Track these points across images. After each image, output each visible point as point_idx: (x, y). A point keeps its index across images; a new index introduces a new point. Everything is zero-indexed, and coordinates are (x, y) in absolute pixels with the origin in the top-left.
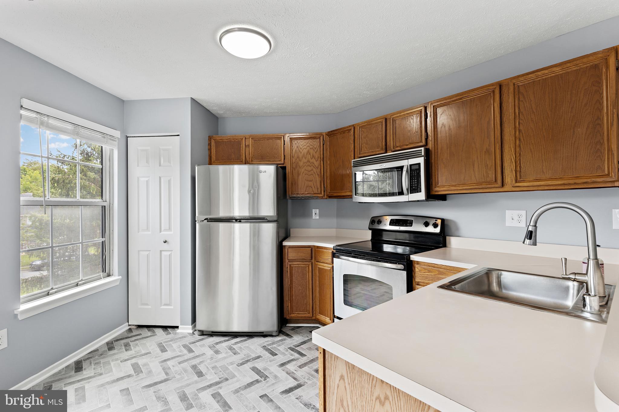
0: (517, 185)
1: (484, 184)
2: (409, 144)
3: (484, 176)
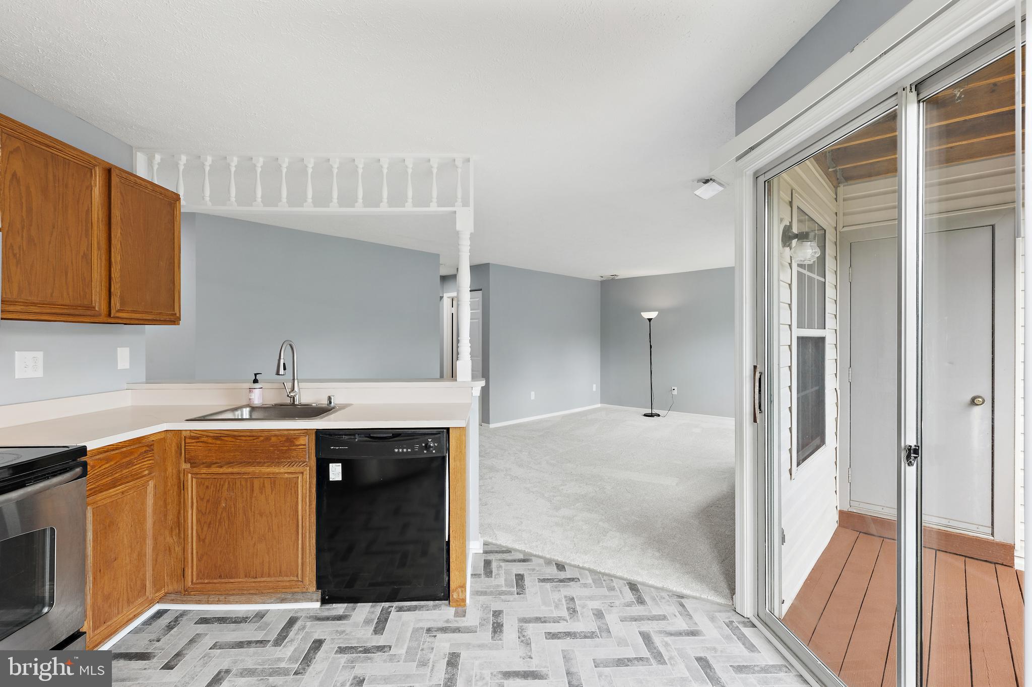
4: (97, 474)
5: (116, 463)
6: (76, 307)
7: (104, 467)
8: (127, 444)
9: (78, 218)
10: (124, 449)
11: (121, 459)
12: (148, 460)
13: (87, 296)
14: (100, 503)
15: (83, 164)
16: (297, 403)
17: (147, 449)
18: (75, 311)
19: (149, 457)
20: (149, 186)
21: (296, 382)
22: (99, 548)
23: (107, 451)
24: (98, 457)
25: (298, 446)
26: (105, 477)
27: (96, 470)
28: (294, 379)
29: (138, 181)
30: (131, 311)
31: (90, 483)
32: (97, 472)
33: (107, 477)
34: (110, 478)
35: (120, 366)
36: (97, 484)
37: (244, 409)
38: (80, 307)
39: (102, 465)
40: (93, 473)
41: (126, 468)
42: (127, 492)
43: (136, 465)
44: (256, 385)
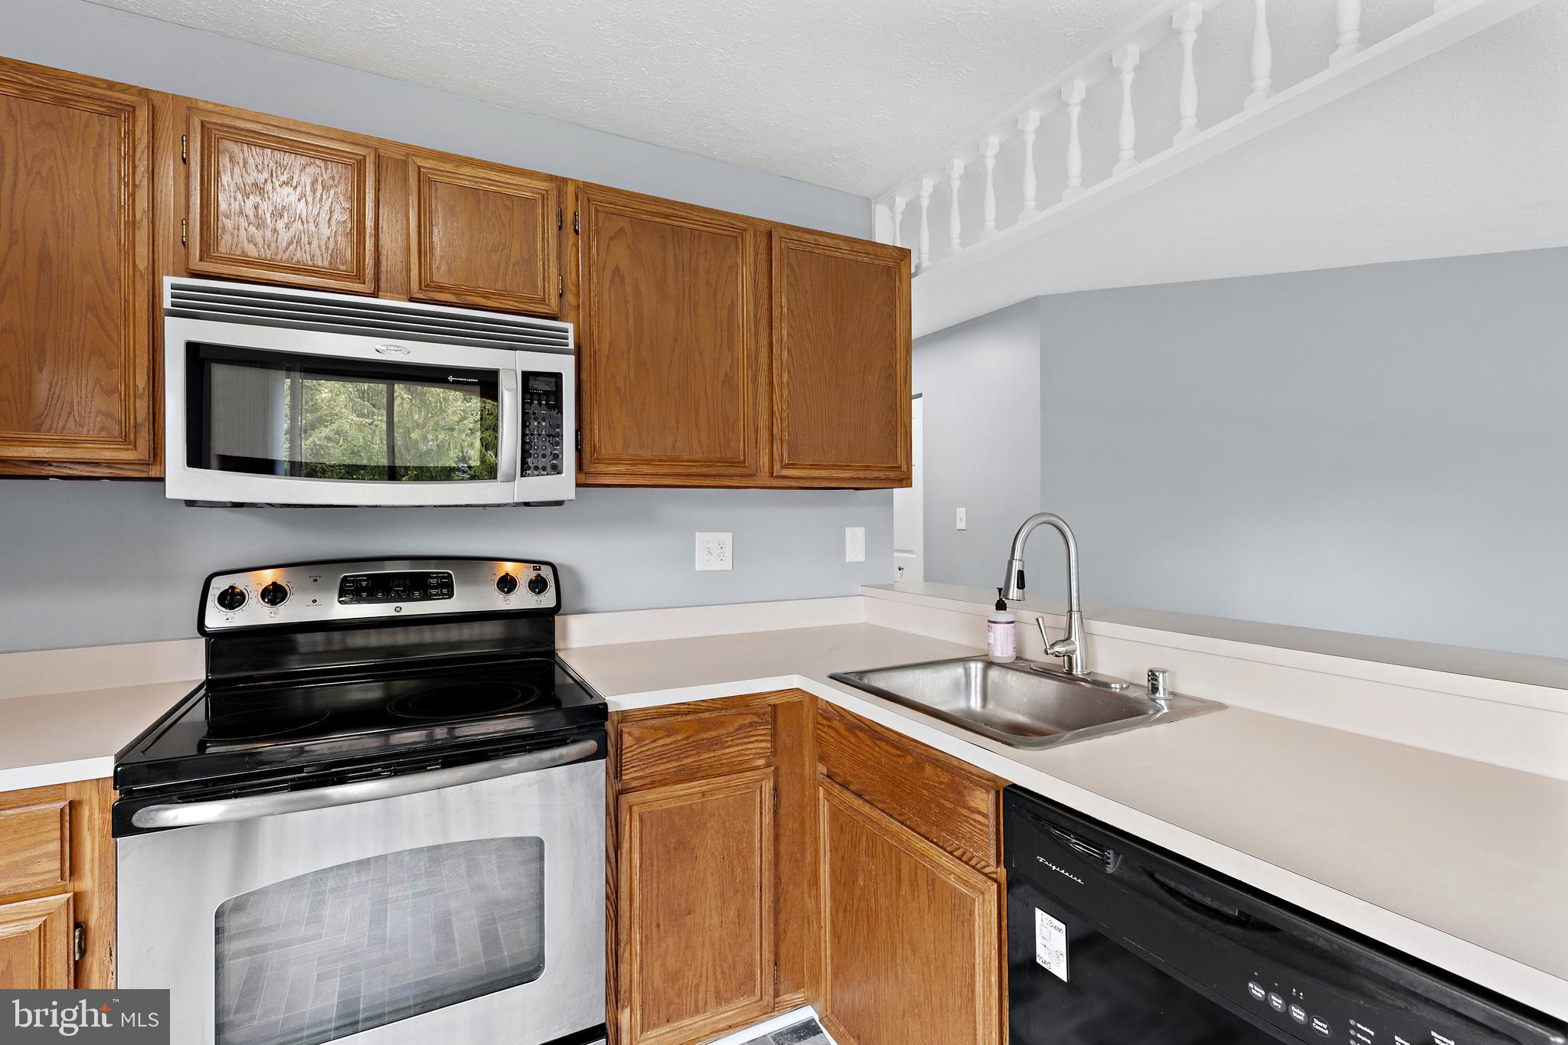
0: (784, 474)
1: (719, 464)
2: (494, 294)
3: (720, 445)
4: (648, 753)
5: (687, 738)
6: (713, 463)
7: (661, 742)
8: (717, 706)
9: (716, 320)
10: (706, 715)
11: (698, 733)
12: (757, 741)
13: (731, 444)
14: (655, 807)
15: (721, 232)
16: (1078, 671)
17: (756, 719)
18: (709, 469)
19: (759, 735)
20: (842, 244)
21: (1075, 616)
22: (655, 885)
23: (672, 714)
24: (650, 723)
25: (973, 812)
26: (665, 760)
27: (646, 745)
28: (1071, 611)
29: (821, 240)
30: (811, 465)
31: (633, 767)
32: (647, 750)
33: (668, 762)
34: (674, 764)
35: (850, 557)
36: (648, 771)
37: (973, 665)
38: (719, 462)
39: (657, 739)
40: (640, 750)
41: (709, 750)
42: (712, 795)
43: (730, 746)
44: (1002, 616)
